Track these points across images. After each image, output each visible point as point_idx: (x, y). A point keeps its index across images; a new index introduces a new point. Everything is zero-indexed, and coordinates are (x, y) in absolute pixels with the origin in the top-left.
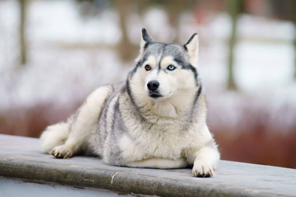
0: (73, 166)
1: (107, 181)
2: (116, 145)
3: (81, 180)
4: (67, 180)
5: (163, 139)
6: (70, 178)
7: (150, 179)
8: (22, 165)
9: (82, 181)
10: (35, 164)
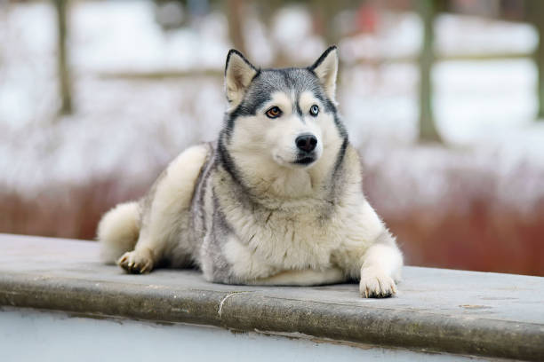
0: (151, 286)
1: (211, 311)
2: (219, 254)
3: (166, 311)
4: (142, 311)
5: (293, 238)
6: (147, 308)
7: (286, 304)
8: (64, 288)
9: (169, 311)
10: (87, 286)
